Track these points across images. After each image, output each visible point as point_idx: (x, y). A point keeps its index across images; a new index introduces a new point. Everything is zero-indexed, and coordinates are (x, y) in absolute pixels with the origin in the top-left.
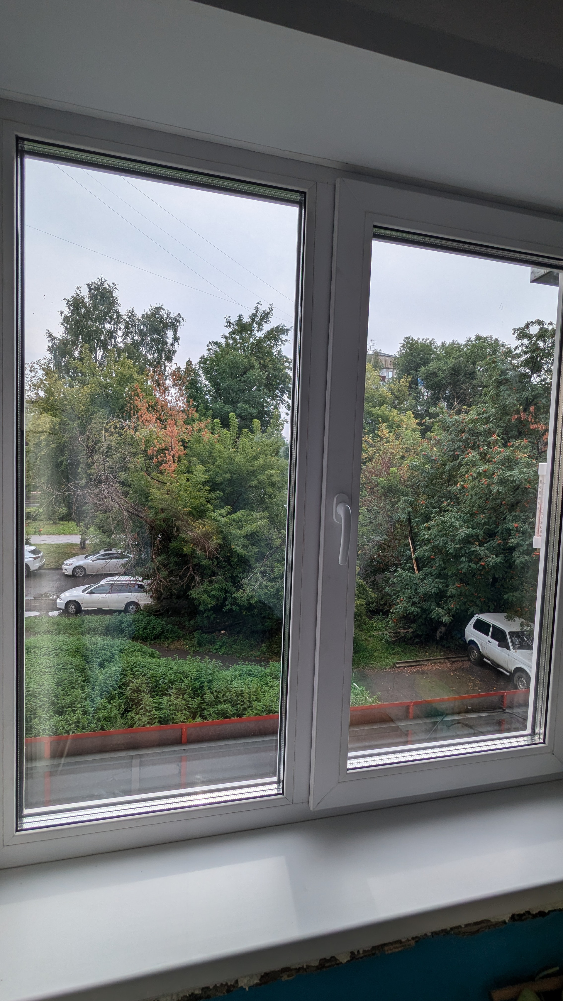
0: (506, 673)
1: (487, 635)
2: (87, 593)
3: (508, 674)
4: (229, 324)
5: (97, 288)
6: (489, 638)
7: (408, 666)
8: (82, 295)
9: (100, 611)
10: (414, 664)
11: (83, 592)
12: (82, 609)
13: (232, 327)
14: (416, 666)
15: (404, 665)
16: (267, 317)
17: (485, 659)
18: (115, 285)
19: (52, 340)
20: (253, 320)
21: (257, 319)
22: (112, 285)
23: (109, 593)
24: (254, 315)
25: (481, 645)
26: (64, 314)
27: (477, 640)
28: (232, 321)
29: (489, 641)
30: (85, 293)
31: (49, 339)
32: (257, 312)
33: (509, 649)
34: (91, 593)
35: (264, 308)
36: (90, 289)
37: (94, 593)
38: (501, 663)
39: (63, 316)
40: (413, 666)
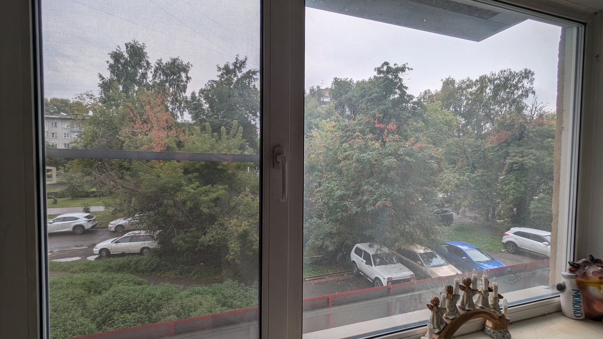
0: (371, 281)
1: (361, 257)
2: (114, 243)
3: (372, 281)
4: (219, 69)
5: (132, 47)
6: (362, 259)
7: (313, 280)
8: (122, 50)
9: (123, 254)
10: (318, 278)
11: (112, 242)
12: (111, 253)
13: (221, 71)
14: (318, 279)
15: (310, 279)
16: (244, 64)
17: (360, 272)
18: (144, 44)
19: (102, 79)
20: (235, 66)
21: (238, 65)
22: (142, 45)
23: (129, 242)
24: (236, 63)
25: (358, 264)
26: (109, 63)
27: (356, 261)
28: (221, 68)
29: (362, 261)
30: (123, 49)
31: (100, 79)
32: (237, 61)
33: (372, 266)
34: (117, 242)
35: (241, 58)
36: (127, 47)
37: (119, 242)
38: (368, 274)
39: (109, 64)
40: (317, 279)
